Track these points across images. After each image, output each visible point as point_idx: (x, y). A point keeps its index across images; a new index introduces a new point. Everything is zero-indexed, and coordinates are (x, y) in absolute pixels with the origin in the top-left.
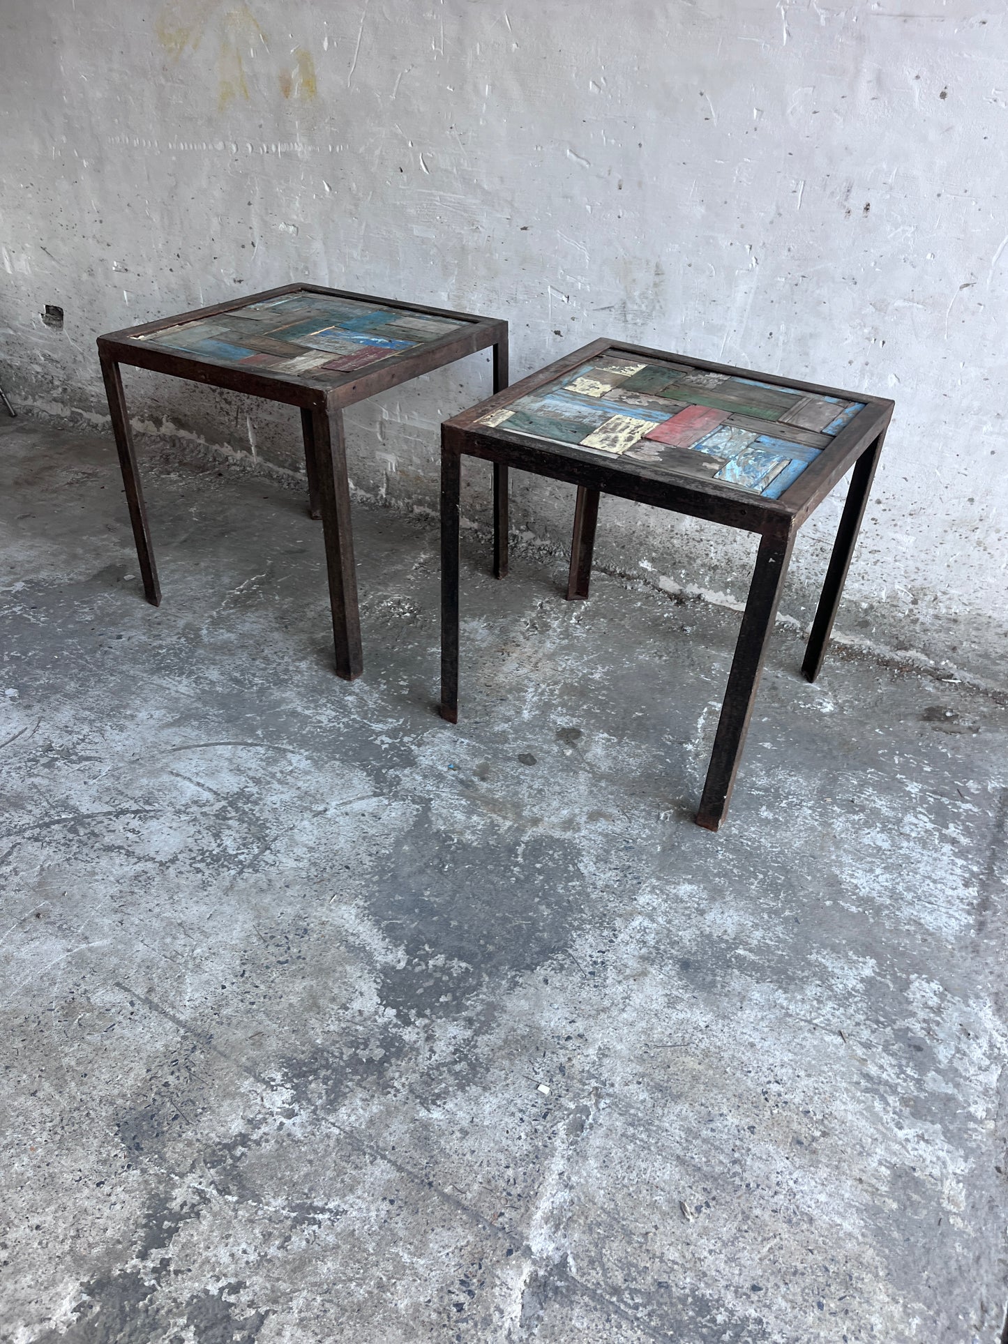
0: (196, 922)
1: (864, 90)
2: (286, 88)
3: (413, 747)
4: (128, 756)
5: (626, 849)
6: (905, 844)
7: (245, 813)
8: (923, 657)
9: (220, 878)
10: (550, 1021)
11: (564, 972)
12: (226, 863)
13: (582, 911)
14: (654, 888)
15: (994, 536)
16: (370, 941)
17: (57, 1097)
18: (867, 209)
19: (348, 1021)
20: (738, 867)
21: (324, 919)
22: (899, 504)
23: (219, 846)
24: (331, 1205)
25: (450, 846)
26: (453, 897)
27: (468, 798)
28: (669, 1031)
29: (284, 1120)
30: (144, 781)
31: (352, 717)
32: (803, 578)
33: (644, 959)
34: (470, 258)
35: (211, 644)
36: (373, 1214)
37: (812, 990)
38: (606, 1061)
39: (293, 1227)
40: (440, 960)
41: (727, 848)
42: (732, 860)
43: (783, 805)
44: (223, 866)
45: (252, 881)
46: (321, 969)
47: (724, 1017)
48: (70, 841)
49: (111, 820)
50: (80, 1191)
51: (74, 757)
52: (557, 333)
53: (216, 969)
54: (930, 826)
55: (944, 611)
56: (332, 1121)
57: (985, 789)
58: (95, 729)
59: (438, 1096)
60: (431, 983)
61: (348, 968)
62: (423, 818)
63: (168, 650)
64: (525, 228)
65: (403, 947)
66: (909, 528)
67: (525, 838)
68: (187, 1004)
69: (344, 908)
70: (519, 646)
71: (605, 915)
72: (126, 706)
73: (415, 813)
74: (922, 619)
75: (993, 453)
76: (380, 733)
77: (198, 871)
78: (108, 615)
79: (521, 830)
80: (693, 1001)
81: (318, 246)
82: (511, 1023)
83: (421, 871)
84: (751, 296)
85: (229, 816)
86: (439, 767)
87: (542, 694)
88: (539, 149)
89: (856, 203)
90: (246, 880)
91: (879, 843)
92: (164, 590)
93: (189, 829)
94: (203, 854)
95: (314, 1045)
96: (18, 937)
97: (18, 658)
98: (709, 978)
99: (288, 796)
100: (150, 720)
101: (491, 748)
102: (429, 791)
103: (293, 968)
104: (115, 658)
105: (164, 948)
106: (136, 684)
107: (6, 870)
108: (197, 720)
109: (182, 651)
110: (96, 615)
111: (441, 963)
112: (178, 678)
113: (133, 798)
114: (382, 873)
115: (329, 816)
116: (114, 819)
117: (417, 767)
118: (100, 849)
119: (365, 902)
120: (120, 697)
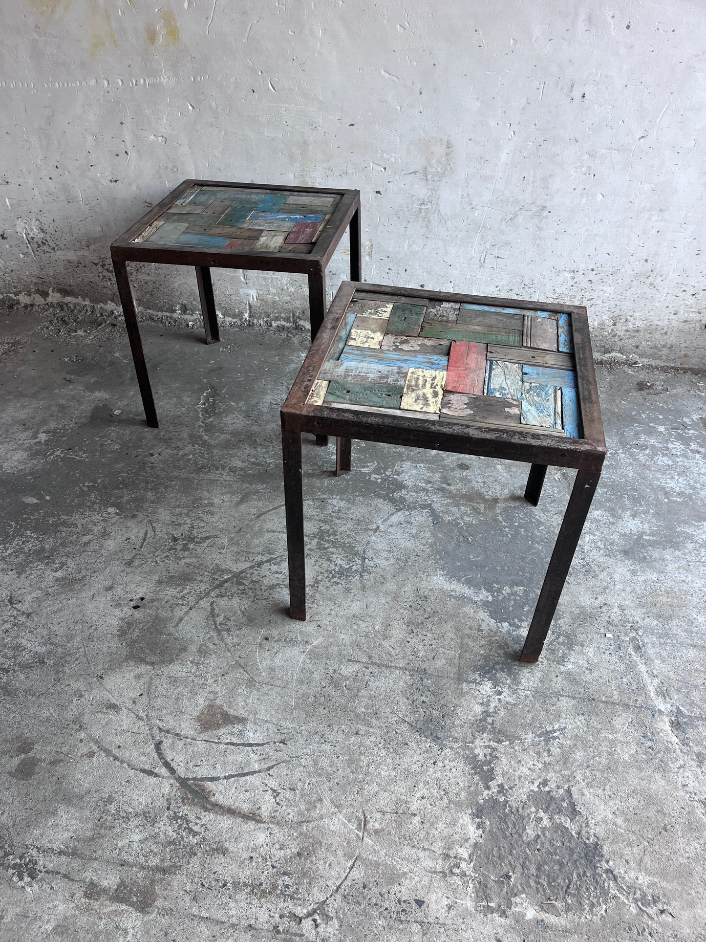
0: (361, 612)
1: (581, 25)
3: (396, 477)
4: (232, 529)
6: (678, 460)
8: (620, 355)
9: (353, 583)
10: (586, 602)
12: (348, 574)
15: (660, 279)
16: (463, 591)
17: (371, 730)
18: (583, 97)
19: (488, 637)
21: (429, 588)
22: (605, 269)
23: (336, 565)
24: (556, 727)
25: (462, 527)
26: (486, 554)
27: (449, 497)
28: (643, 588)
29: (499, 697)
30: (256, 541)
33: (605, 556)
34: (310, 148)
35: (218, 444)
36: (579, 723)
37: (690, 546)
38: (626, 612)
39: (547, 744)
40: (507, 590)
44: (349, 576)
45: (372, 579)
46: (451, 615)
47: (662, 572)
48: (244, 590)
50: (427, 771)
51: (197, 540)
52: (378, 192)
53: (396, 633)
54: (683, 447)
55: (631, 326)
56: (522, 688)
57: (692, 420)
58: (193, 518)
59: (563, 657)
60: (513, 603)
61: (464, 609)
62: (435, 516)
63: (193, 455)
64: (352, 125)
65: (483, 589)
66: (611, 283)
67: (498, 511)
68: (397, 657)
69: (435, 578)
72: (201, 498)
73: (428, 514)
74: (618, 333)
75: (658, 232)
76: (370, 473)
78: (128, 441)
80: (642, 569)
81: (184, 149)
83: (459, 546)
84: (511, 155)
85: (326, 546)
86: (420, 484)
88: (361, 71)
89: (577, 94)
90: (369, 580)
91: (666, 462)
94: (331, 573)
95: (481, 655)
96: (266, 654)
97: (93, 486)
98: (641, 555)
99: (350, 525)
100: (225, 503)
101: (438, 466)
102: (425, 500)
103: (436, 619)
104: (163, 470)
105: (356, 632)
106: (193, 482)
107: (219, 620)
108: (255, 495)
109: (203, 453)
110: (120, 444)
111: (509, 591)
112: (217, 472)
113: (259, 554)
114: (439, 553)
115: (383, 530)
116: (258, 569)
117: (408, 488)
118: (267, 589)
119: (443, 571)
120: (190, 493)
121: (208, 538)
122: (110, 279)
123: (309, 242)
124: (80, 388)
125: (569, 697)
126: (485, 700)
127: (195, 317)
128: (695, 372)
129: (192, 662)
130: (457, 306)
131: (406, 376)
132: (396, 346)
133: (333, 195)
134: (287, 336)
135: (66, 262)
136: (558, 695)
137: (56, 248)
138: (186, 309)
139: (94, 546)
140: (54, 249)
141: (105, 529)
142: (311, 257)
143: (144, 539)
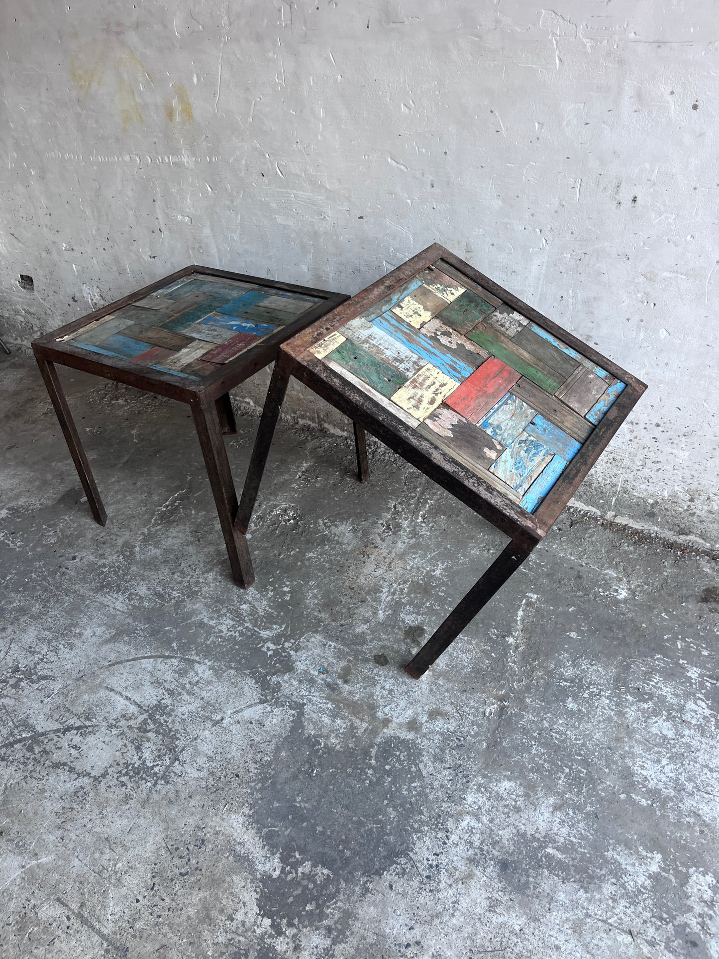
0: (119, 836)
1: (627, 104)
2: (170, 114)
3: (292, 653)
4: (75, 674)
5: (459, 747)
6: (687, 732)
7: (161, 725)
8: (701, 541)
9: (139, 790)
10: (394, 928)
11: (405, 877)
12: (144, 776)
13: (421, 813)
14: (480, 786)
16: (252, 850)
18: (634, 201)
19: (233, 932)
20: (548, 762)
21: (217, 829)
22: (674, 427)
23: (139, 759)
25: (318, 750)
26: (318, 802)
27: (333, 701)
28: (490, 936)
30: (86, 697)
31: (246, 625)
32: (600, 479)
33: (471, 861)
34: (321, 240)
35: (141, 561)
37: (608, 889)
40: (307, 867)
41: (539, 742)
42: (543, 754)
43: (586, 695)
44: (142, 778)
45: (163, 792)
46: (213, 880)
47: (536, 920)
48: (28, 759)
49: (59, 737)
51: (34, 677)
53: (134, 882)
54: (707, 712)
55: (716, 508)
58: (51, 648)
60: (299, 891)
61: (234, 878)
62: (298, 724)
63: (110, 569)
64: (361, 218)
65: (278, 855)
66: (683, 446)
67: (378, 740)
68: (110, 918)
69: (233, 817)
70: (376, 547)
71: (439, 816)
72: (76, 625)
73: (291, 719)
74: (698, 512)
76: (266, 641)
77: (123, 784)
78: (67, 537)
79: (374, 732)
80: (510, 903)
81: (207, 231)
82: (362, 931)
83: (295, 777)
84: (544, 268)
85: (149, 728)
86: (312, 672)
87: (394, 593)
88: (366, 157)
89: (625, 196)
90: (159, 792)
91: (665, 732)
92: (109, 511)
93: (117, 743)
94: (127, 767)
98: (523, 879)
99: (194, 706)
100: (94, 638)
101: (352, 650)
102: (303, 696)
103: (192, 879)
104: (70, 579)
105: (94, 863)
106: (84, 603)
108: (128, 635)
109: (120, 568)
110: (58, 537)
111: (308, 870)
112: (116, 596)
113: (77, 715)
114: (264, 780)
115: (225, 725)
116: (62, 736)
117: (294, 673)
118: (49, 767)
119: (250, 810)
120: (72, 616)
121: (45, 678)
133: (316, 300)
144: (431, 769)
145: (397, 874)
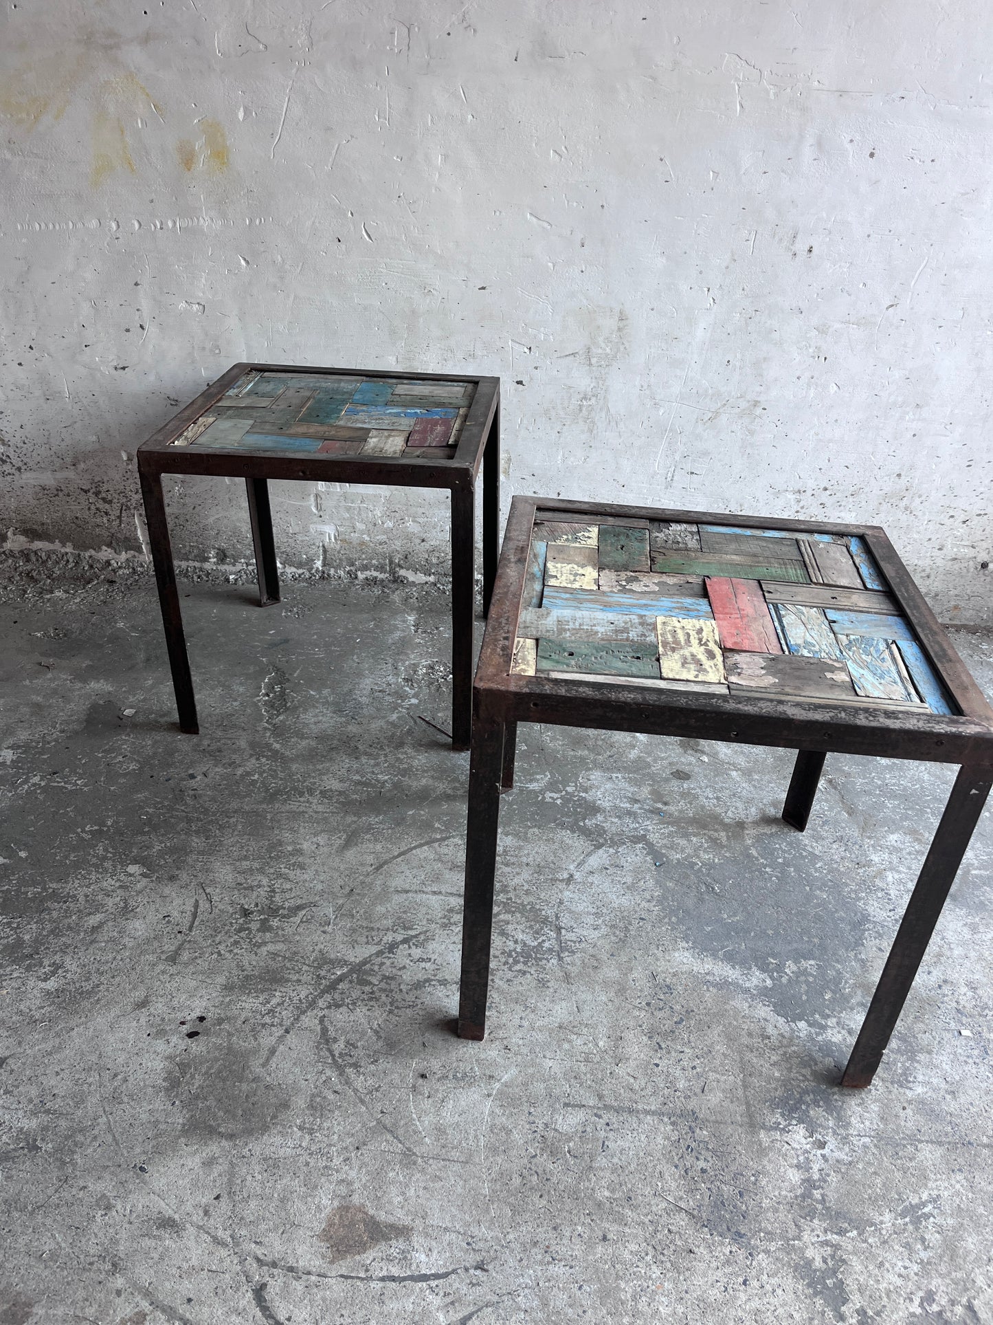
0: (571, 1019)
1: (808, 152)
3: (583, 795)
4: (338, 891)
5: (825, 823)
9: (549, 971)
12: (538, 956)
13: (847, 885)
14: (873, 846)
16: (725, 974)
17: (627, 1230)
18: (810, 251)
19: (780, 1047)
20: (909, 809)
21: (671, 971)
23: (516, 942)
24: (925, 1197)
25: (700, 870)
26: (746, 911)
27: (670, 824)
29: (822, 1152)
30: (380, 909)
34: (421, 320)
35: (297, 756)
36: (958, 1186)
38: (980, 992)
39: (917, 1229)
40: (791, 967)
41: (886, 797)
42: (899, 805)
44: (541, 959)
45: (578, 963)
46: (715, 1015)
48: (373, 993)
50: (736, 1298)
51: (283, 912)
52: (520, 383)
53: (634, 1051)
56: (855, 1133)
58: (272, 877)
59: (904, 1074)
60: (805, 988)
61: (733, 1003)
62: (656, 854)
63: (260, 774)
64: (483, 288)
65: (754, 969)
67: (748, 842)
69: (677, 955)
71: (865, 881)
72: (280, 843)
73: (645, 852)
75: (914, 435)
76: (542, 792)
78: (151, 757)
80: (984, 921)
81: (231, 322)
83: (702, 900)
84: (710, 330)
86: (622, 805)
88: (498, 213)
89: (800, 246)
90: (573, 964)
94: (510, 955)
95: (778, 1080)
96: (427, 1104)
97: (100, 832)
98: (976, 900)
99: (526, 874)
100: (321, 849)
101: (644, 775)
102: (636, 829)
103: (693, 1022)
104: (213, 799)
105: (570, 1054)
106: (265, 818)
107: (339, 1047)
108: (367, 833)
109: (275, 771)
110: (138, 761)
111: (795, 968)
112: (302, 799)
113: (388, 930)
114: (673, 912)
115: (579, 880)
116: (391, 955)
117: (605, 812)
118: (411, 990)
119: (687, 942)
120: (263, 836)
121: (299, 908)
122: (106, 513)
123: (444, 444)
124: (65, 677)
125: (932, 1142)
126: (801, 1158)
127: (239, 567)
128: (972, 630)
129: (301, 1128)
130: (694, 528)
131: (655, 628)
132: (621, 585)
133: (461, 384)
134: (383, 592)
135: (37, 489)
136: (914, 1139)
137: (23, 468)
138: (225, 556)
139: (109, 931)
140: (19, 469)
141: (126, 901)
142: (454, 464)
143: (195, 915)
144: (820, 848)
145: (875, 938)
